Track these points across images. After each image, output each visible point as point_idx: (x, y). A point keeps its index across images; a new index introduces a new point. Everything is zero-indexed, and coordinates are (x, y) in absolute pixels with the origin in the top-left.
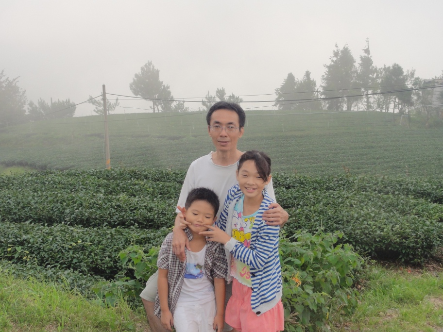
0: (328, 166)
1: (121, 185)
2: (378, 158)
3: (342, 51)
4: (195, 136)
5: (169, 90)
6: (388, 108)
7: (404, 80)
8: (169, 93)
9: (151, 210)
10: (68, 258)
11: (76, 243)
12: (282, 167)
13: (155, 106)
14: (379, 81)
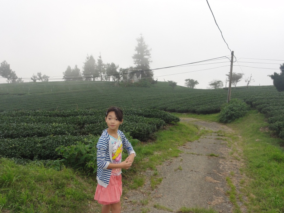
0: (91, 104)
1: (20, 118)
2: (109, 100)
3: (90, 57)
4: (31, 93)
5: (15, 73)
6: (109, 80)
7: (116, 69)
8: (15, 74)
9: (39, 129)
10: (9, 153)
11: (12, 146)
12: (72, 105)
13: (9, 80)
14: (106, 69)
